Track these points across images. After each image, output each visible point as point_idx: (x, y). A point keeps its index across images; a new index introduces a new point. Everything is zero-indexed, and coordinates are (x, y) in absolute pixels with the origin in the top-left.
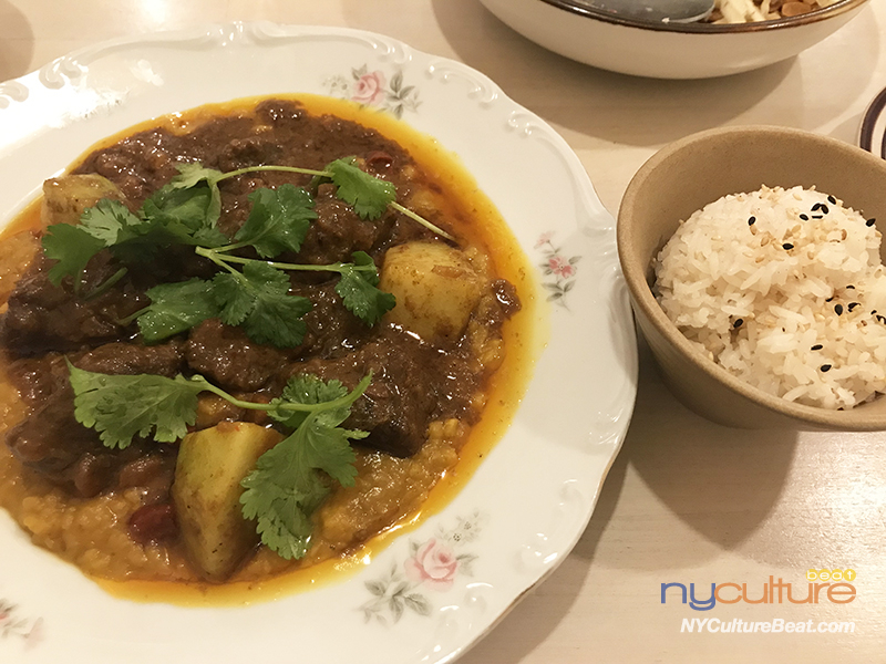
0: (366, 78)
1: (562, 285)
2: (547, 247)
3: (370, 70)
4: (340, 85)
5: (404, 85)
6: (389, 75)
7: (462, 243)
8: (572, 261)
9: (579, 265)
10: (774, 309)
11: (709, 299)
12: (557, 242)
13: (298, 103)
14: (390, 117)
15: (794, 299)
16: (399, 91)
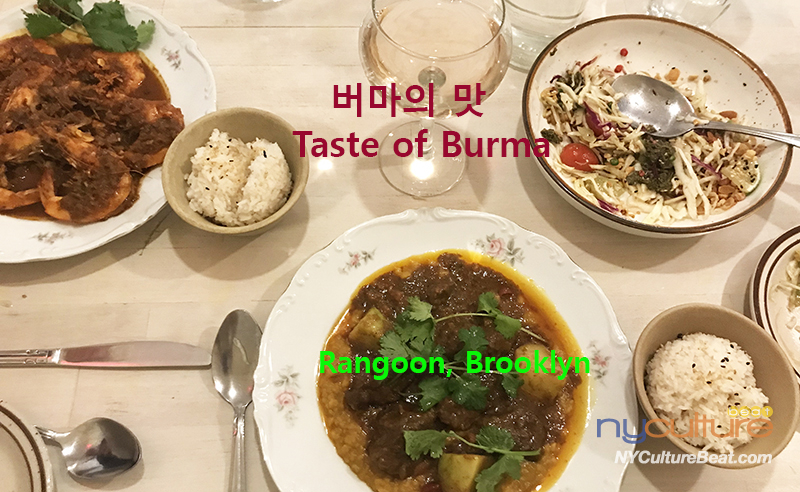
0: (494, 242)
1: (602, 371)
2: (593, 348)
3: (497, 237)
4: (481, 244)
5: (515, 247)
6: (507, 241)
7: (551, 344)
8: (607, 359)
9: (610, 362)
10: (701, 406)
11: (673, 399)
12: (599, 346)
13: (460, 256)
14: (509, 265)
15: (710, 403)
16: (512, 251)
